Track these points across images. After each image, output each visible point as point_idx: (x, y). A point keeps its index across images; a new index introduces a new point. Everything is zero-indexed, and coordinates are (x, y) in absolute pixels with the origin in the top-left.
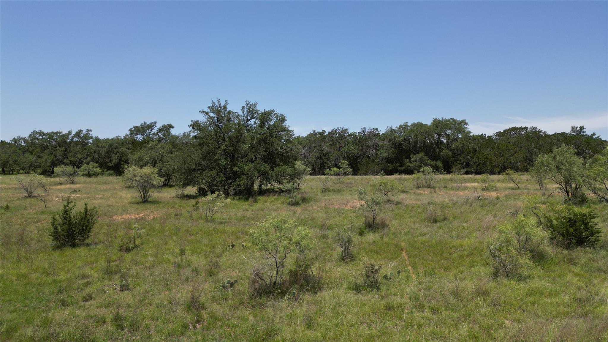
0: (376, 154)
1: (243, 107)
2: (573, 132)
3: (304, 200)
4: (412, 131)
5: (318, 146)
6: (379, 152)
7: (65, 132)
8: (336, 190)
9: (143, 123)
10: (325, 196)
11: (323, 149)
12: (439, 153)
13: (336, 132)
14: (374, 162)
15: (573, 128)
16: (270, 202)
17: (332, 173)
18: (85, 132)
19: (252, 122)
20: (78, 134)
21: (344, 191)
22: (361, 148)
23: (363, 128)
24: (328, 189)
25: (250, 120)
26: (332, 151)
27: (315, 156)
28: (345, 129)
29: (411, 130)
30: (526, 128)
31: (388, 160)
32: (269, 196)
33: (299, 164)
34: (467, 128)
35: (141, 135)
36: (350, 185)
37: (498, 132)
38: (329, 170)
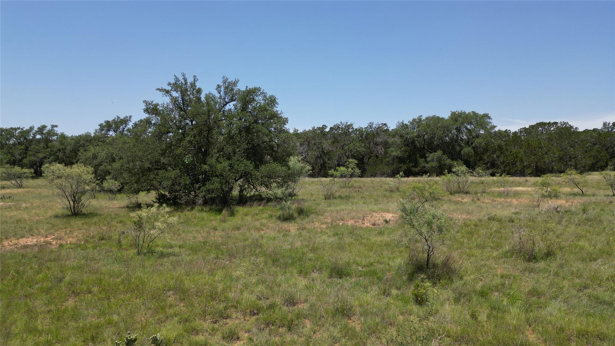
0: (386, 153)
1: (219, 86)
2: (604, 129)
3: (301, 212)
4: (428, 126)
5: (318, 143)
6: (389, 150)
7: (27, 127)
8: (343, 196)
9: (116, 117)
10: (330, 205)
11: (323, 147)
12: (460, 152)
13: (338, 127)
14: (384, 162)
15: (605, 124)
16: (253, 216)
17: (338, 174)
18: (49, 128)
19: (230, 106)
20: (41, 130)
21: (354, 198)
22: (368, 145)
23: (370, 123)
24: (332, 194)
25: (228, 103)
26: (334, 149)
27: (315, 155)
28: (349, 123)
29: (426, 124)
30: (556, 123)
31: (400, 160)
32: (251, 206)
33: (294, 162)
34: (490, 123)
35: (114, 131)
36: (360, 190)
37: (523, 128)
38: (335, 170)
